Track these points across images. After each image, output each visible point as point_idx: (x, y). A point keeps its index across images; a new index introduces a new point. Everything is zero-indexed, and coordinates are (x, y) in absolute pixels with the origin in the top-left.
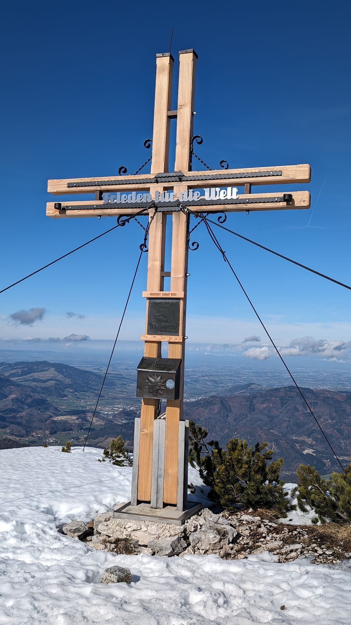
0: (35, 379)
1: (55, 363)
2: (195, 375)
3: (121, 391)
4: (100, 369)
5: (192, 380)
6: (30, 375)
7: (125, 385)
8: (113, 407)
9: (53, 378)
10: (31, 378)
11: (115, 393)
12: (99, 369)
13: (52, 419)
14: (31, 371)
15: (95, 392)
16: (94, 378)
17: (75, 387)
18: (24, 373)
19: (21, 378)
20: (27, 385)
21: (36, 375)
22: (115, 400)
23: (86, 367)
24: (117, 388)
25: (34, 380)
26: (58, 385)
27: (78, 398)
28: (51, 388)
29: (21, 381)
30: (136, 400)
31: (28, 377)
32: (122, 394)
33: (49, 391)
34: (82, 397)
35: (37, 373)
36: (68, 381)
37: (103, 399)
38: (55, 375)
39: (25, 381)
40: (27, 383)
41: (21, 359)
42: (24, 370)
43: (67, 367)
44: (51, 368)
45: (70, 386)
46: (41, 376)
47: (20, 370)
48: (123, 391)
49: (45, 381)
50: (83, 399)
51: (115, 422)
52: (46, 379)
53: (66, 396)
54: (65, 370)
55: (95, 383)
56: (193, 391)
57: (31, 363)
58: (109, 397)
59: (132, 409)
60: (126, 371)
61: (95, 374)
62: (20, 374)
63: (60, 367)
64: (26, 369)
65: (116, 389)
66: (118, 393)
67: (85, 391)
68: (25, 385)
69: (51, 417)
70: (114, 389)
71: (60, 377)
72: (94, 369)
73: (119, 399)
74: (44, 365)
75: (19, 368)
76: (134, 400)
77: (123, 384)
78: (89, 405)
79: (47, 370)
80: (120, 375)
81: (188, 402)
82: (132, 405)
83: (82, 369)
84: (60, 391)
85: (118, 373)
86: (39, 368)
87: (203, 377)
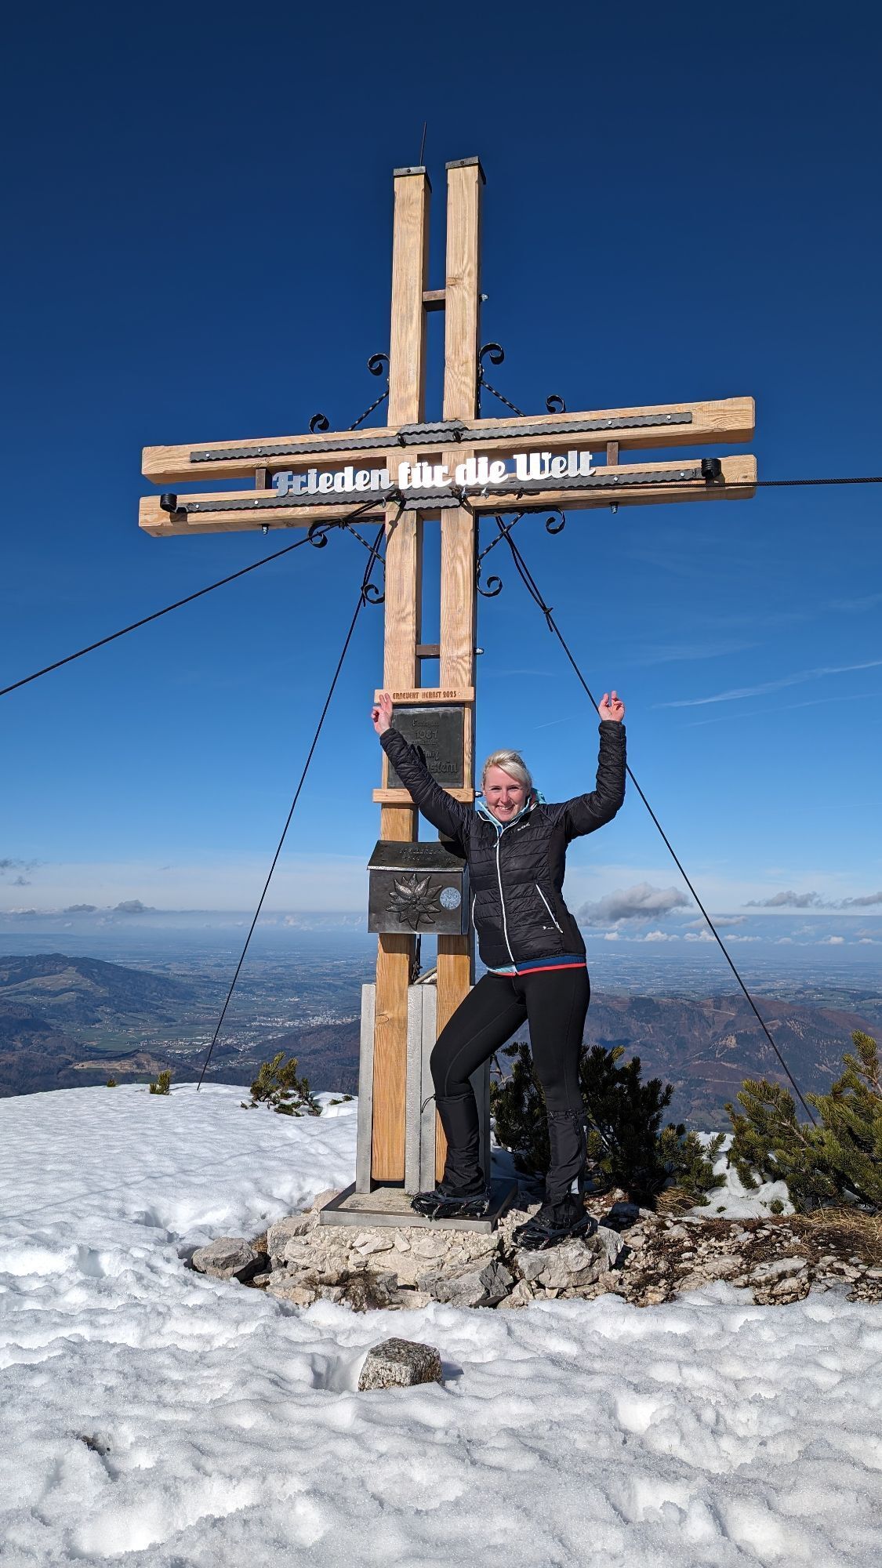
0: (37, 989)
1: (76, 959)
2: (352, 973)
3: (208, 1009)
4: (167, 966)
5: (345, 983)
6: (27, 982)
7: (216, 995)
8: (193, 1041)
9: (74, 988)
10: (29, 988)
11: (196, 1013)
12: (163, 967)
13: (71, 1066)
14: (28, 974)
15: (157, 1011)
16: (154, 985)
17: (116, 1002)
18: (15, 979)
19: (9, 988)
20: (22, 1001)
21: (38, 982)
22: (196, 1027)
23: (138, 963)
24: (199, 1002)
25: (35, 992)
26: (83, 999)
27: (123, 1024)
28: (69, 1006)
29: (9, 995)
30: (237, 1025)
31: (22, 986)
32: (210, 1014)
33: (66, 1013)
34: (131, 1023)
35: (40, 979)
36: (102, 992)
37: (171, 1026)
38: (77, 981)
39: (16, 994)
40: (21, 999)
41: (10, 951)
42: (15, 973)
43: (100, 964)
44: (70, 968)
45: (106, 1002)
46: (48, 983)
47: (7, 972)
48: (212, 1009)
49: (56, 994)
50: (133, 1026)
51: (197, 1069)
52: (59, 989)
53: (100, 1021)
54: (96, 970)
55: (155, 994)
56: (347, 1003)
57: (30, 958)
58: (184, 1022)
59: (229, 1042)
60: (217, 968)
61: (157, 978)
62: (5, 980)
63: (87, 966)
64: (18, 971)
65: (198, 1005)
66: (200, 1013)
67: (137, 1011)
68: (16, 1003)
69: (70, 1063)
70: (194, 1005)
71: (87, 984)
72: (154, 967)
73: (203, 1024)
74: (54, 962)
75: (6, 970)
76: (234, 1025)
77: (212, 994)
78: (143, 1039)
79: (61, 972)
80: (205, 977)
81: (339, 1025)
82: (231, 1036)
83: (131, 967)
84: (88, 1013)
85: (201, 973)
86: (46, 968)
87: (367, 975)
